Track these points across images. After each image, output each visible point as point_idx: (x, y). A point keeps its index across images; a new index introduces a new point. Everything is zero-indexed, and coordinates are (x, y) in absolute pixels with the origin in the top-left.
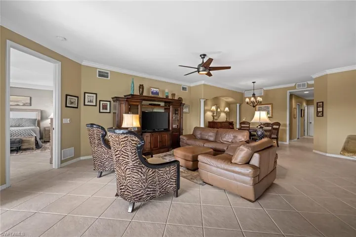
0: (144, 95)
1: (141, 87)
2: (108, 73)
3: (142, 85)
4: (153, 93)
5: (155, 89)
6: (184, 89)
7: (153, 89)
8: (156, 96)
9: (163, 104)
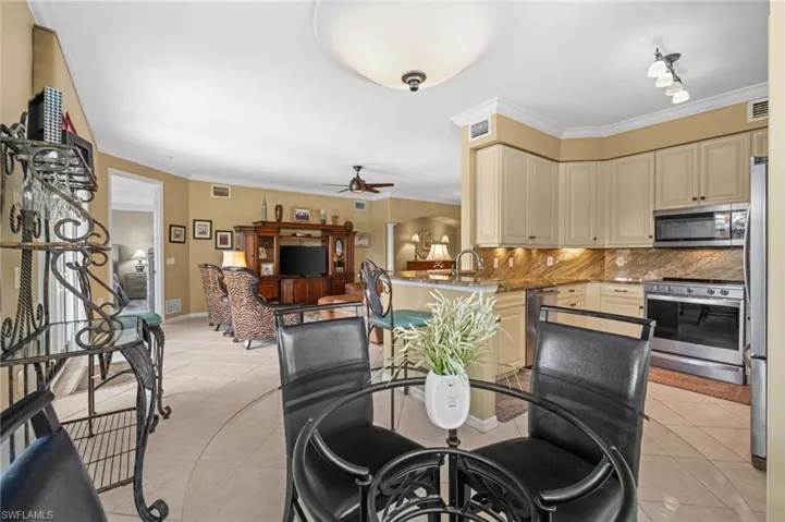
1: (279, 208)
2: (227, 189)
3: (281, 206)
4: (298, 216)
5: (302, 211)
6: (359, 206)
7: (299, 211)
8: (304, 222)
9: (318, 233)
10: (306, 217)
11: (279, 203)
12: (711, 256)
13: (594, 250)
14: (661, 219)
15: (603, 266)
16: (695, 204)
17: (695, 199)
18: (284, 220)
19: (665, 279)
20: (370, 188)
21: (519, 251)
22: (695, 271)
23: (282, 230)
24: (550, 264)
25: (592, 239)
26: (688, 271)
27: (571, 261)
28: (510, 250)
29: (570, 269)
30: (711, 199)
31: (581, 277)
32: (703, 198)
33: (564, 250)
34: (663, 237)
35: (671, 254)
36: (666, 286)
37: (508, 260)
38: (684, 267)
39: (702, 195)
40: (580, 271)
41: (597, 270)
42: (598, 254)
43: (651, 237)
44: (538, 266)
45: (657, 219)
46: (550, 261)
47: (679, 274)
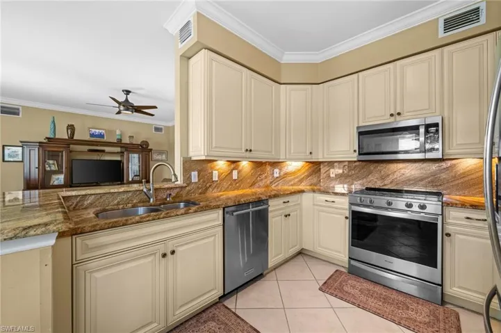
0: (75, 138)
1: (71, 128)
2: (18, 109)
3: (73, 125)
4: (92, 135)
5: (97, 131)
6: (158, 129)
7: (93, 130)
8: (98, 139)
9: (118, 149)
10: (101, 136)
11: (70, 123)
12: (405, 168)
13: (310, 162)
14: (363, 134)
15: (319, 177)
16: (392, 119)
17: (392, 115)
18: (75, 137)
19: (367, 189)
20: (138, 110)
21: (245, 165)
22: (391, 182)
23: (71, 146)
24: (276, 175)
25: (308, 153)
26: (386, 182)
27: (294, 173)
28: (234, 163)
29: (293, 179)
30: (406, 114)
31: (301, 187)
32: (399, 114)
33: (288, 163)
34: (365, 151)
35: (372, 167)
36: (367, 198)
37: (231, 172)
38: (383, 178)
39: (398, 111)
40: (301, 181)
41: (315, 180)
42: (316, 167)
43: (355, 151)
44: (266, 177)
45: (360, 134)
46: (277, 173)
47: (379, 185)
